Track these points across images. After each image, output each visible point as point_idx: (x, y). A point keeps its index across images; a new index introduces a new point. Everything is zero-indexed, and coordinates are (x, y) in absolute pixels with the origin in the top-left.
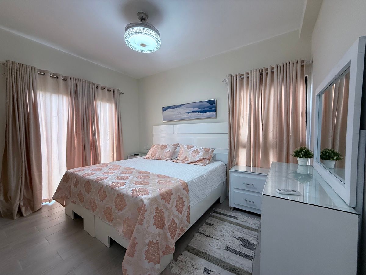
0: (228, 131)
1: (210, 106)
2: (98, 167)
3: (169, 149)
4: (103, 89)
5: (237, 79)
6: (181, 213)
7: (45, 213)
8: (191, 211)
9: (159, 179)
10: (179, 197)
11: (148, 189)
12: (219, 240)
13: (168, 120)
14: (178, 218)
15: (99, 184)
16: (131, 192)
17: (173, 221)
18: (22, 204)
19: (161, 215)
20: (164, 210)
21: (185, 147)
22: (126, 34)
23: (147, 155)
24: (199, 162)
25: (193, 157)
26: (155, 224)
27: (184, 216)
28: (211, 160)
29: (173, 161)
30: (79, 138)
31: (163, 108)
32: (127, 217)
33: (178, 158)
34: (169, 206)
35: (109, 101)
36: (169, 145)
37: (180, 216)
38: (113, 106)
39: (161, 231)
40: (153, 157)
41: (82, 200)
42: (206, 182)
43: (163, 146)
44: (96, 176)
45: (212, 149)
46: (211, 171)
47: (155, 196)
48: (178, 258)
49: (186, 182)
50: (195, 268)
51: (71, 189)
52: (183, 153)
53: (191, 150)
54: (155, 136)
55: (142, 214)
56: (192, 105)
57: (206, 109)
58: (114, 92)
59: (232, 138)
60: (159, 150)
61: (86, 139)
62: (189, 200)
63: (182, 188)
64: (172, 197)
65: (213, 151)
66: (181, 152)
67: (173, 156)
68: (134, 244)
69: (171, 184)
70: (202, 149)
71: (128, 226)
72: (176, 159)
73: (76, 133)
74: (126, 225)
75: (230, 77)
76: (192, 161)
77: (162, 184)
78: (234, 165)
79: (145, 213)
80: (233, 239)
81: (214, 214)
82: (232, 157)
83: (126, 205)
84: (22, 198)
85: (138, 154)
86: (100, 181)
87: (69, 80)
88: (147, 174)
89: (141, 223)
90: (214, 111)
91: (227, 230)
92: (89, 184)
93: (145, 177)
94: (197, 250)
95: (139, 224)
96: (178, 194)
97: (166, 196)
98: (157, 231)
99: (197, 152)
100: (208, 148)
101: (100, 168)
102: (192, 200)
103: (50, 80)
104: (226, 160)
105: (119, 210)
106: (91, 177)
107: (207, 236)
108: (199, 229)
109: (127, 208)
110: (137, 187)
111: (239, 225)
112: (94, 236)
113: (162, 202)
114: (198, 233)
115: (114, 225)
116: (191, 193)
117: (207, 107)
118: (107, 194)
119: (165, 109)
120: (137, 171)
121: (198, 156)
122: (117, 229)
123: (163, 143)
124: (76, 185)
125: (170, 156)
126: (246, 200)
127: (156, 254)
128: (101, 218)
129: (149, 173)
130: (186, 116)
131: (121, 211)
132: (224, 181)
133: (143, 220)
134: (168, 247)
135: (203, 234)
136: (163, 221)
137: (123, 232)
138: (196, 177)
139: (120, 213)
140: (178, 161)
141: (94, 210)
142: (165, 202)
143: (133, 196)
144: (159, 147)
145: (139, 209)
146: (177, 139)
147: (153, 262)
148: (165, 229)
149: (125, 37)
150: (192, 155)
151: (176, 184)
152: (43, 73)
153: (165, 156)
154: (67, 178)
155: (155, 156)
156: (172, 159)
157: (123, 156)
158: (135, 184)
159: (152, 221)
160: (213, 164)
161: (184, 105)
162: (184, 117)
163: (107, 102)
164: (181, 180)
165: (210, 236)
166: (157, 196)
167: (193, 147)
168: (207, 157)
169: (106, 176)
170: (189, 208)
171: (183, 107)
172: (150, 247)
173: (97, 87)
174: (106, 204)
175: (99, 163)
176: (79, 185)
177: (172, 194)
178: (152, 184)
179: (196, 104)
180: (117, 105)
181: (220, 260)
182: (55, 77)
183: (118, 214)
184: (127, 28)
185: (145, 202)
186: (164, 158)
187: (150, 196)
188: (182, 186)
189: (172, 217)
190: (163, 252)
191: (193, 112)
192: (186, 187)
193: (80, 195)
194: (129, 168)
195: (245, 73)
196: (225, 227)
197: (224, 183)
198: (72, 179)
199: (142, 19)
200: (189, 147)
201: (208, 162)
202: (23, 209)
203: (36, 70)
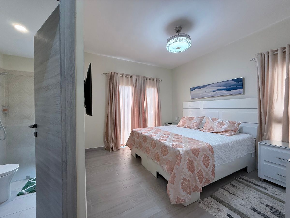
0: (257, 106)
1: (236, 84)
2: (148, 129)
3: (196, 120)
4: (150, 79)
5: (269, 56)
6: (207, 167)
7: (121, 152)
8: (216, 169)
9: (189, 140)
10: (205, 155)
11: (182, 145)
12: (244, 200)
13: (194, 98)
14: (205, 170)
15: (152, 138)
16: (172, 145)
17: (200, 170)
18: (113, 145)
19: (191, 163)
20: (194, 161)
21: (211, 119)
22: (168, 44)
23: (178, 124)
24: (224, 132)
25: (218, 128)
26: (187, 168)
27: (209, 171)
28: (237, 132)
29: (200, 130)
30: (137, 111)
31: (191, 88)
32: (169, 160)
33: (204, 128)
34: (198, 159)
35: (153, 87)
36: (197, 118)
37: (207, 170)
38: (156, 90)
39: (192, 175)
40: (183, 126)
41: (141, 147)
42: (231, 149)
43: (191, 118)
44: (149, 134)
45: (238, 122)
46: (236, 141)
47: (188, 150)
48: (204, 199)
49: (212, 145)
50: (219, 211)
51: (135, 140)
52: (209, 124)
53: (216, 122)
54: (184, 110)
55: (179, 159)
56: (218, 85)
57: (232, 87)
58: (156, 80)
59: (262, 113)
60: (188, 121)
61: (141, 111)
62: (214, 159)
63: (208, 149)
64: (200, 154)
65: (239, 124)
66: (207, 123)
67: (200, 126)
68: (174, 177)
69: (198, 145)
70: (227, 121)
71: (170, 165)
72: (203, 128)
73: (136, 108)
74: (168, 165)
75: (260, 56)
76: (217, 131)
77: (192, 144)
78: (265, 139)
79: (181, 159)
80: (260, 204)
81: (239, 179)
82: (263, 130)
83: (168, 153)
84: (113, 142)
85: (171, 123)
86: (152, 137)
87: (133, 77)
88: (180, 137)
89: (178, 165)
90: (241, 88)
91: (253, 195)
92: (145, 138)
93: (179, 138)
94: (220, 200)
95: (177, 165)
96: (205, 153)
97: (196, 152)
98: (189, 173)
99: (223, 124)
100: (234, 121)
101: (150, 130)
102: (217, 161)
103: (125, 78)
104: (255, 133)
105: (163, 155)
106: (146, 134)
107: (231, 193)
108: (223, 187)
109: (169, 154)
110: (175, 143)
111: (269, 195)
112: (147, 170)
113: (192, 155)
114: (222, 189)
115: (161, 164)
116: (215, 155)
117: (233, 85)
118: (156, 145)
119: (192, 89)
120: (173, 134)
121: (223, 127)
122: (162, 166)
123: (190, 116)
124: (138, 138)
125: (197, 126)
126: (280, 175)
127: (188, 187)
128: (152, 159)
129: (182, 136)
130: (212, 94)
131: (165, 156)
132: (252, 152)
133: (180, 163)
134: (196, 187)
135: (227, 191)
136: (193, 168)
137: (167, 168)
138: (221, 143)
139: (164, 157)
140: (203, 130)
141: (148, 154)
142: (195, 156)
143: (173, 148)
144: (188, 118)
145: (177, 157)
146: (203, 113)
147: (186, 192)
148: (194, 173)
149: (167, 46)
150: (217, 126)
151: (203, 146)
152: (122, 75)
153: (193, 126)
154: (133, 133)
155: (184, 125)
156: (198, 129)
157: (161, 124)
158: (173, 141)
159: (186, 166)
160: (238, 135)
161: (210, 85)
162: (209, 95)
163: (152, 88)
164: (207, 144)
165: (234, 195)
166: (189, 150)
167: (218, 119)
168: (233, 129)
169: (154, 134)
170: (214, 165)
171: (209, 86)
172: (185, 182)
173: (147, 79)
174: (156, 151)
175: (147, 127)
176: (140, 138)
177: (200, 152)
178: (185, 143)
179: (221, 83)
180: (158, 89)
181: (243, 214)
182: (127, 76)
183: (163, 157)
184: (169, 40)
185: (181, 152)
186: (192, 127)
187: (184, 149)
188: (208, 147)
189: (200, 168)
190: (193, 189)
191: (218, 90)
192: (211, 149)
193: (140, 144)
194: (167, 132)
195: (279, 49)
196: (251, 192)
197: (253, 155)
198: (135, 134)
199: (178, 31)
200: (214, 120)
201: (233, 134)
202: (113, 147)
203: (120, 74)
